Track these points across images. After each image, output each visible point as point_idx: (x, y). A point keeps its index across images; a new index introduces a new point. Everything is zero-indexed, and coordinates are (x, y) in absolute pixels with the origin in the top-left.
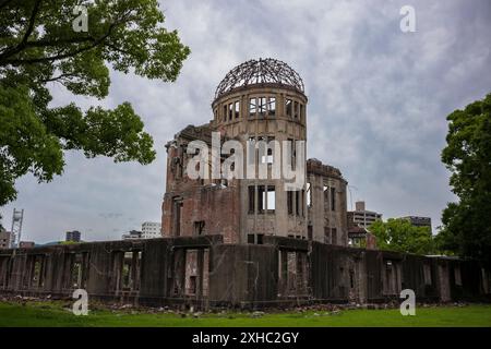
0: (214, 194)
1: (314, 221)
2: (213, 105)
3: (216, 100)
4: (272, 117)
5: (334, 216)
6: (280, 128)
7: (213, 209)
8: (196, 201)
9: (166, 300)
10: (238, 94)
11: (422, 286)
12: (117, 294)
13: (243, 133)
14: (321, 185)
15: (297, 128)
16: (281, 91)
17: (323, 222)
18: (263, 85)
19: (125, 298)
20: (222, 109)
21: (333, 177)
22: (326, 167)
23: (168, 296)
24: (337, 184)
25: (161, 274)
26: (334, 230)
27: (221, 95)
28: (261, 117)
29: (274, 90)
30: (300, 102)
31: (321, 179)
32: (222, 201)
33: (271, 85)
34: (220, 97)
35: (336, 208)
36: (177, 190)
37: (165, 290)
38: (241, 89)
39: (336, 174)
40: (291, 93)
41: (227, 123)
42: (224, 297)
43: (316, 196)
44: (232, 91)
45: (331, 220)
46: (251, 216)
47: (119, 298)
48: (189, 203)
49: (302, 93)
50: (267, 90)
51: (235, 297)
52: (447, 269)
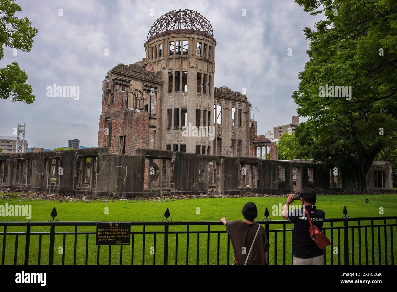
0: (132, 116)
1: (223, 134)
2: (145, 46)
3: (147, 42)
4: (185, 56)
5: (240, 131)
6: (191, 65)
7: (131, 127)
8: (121, 121)
9: (74, 191)
10: (161, 38)
11: (276, 182)
12: (47, 188)
13: (164, 68)
14: (230, 107)
15: (206, 64)
16: (193, 36)
17: (230, 135)
18: (179, 31)
19: (51, 190)
20: (150, 50)
21: (240, 101)
22: (234, 94)
23: (75, 188)
24: (243, 106)
25: (72, 174)
26: (240, 141)
27: (151, 39)
28: (178, 56)
29: (187, 36)
30: (209, 44)
31: (230, 102)
32: (137, 121)
33: (186, 31)
34: (149, 40)
35: (242, 125)
36: (109, 113)
37: (74, 185)
38: (164, 34)
39: (243, 98)
40: (201, 37)
41: (153, 61)
42: (105, 190)
43: (225, 116)
44: (157, 36)
45: (238, 133)
46: (169, 131)
47: (48, 190)
48: (116, 122)
49: (211, 37)
50: (182, 35)
51: (110, 190)
52: (301, 170)
